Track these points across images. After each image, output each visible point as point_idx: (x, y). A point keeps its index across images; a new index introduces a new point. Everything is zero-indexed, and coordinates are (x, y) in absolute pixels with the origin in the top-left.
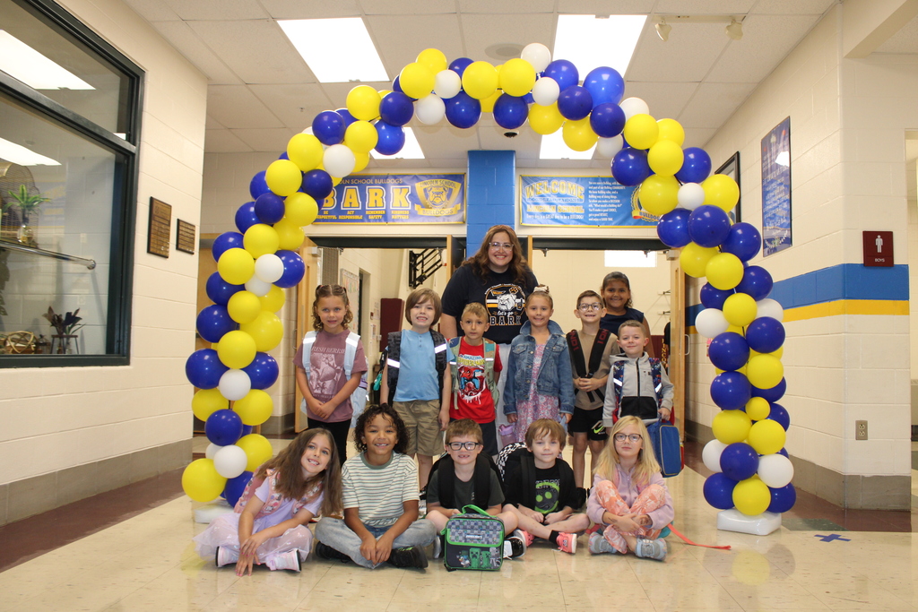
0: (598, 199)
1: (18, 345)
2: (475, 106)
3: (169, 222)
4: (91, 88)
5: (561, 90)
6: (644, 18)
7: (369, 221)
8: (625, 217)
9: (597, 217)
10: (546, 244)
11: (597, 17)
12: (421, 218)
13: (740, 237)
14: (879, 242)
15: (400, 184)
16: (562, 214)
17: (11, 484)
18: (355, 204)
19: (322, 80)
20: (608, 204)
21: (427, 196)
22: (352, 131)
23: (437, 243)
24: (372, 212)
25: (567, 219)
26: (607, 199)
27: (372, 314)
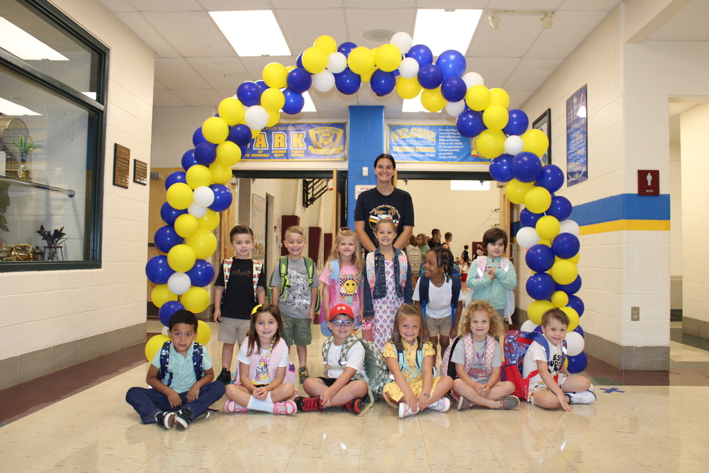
0: (446, 142)
1: (20, 254)
2: (358, 78)
3: (129, 161)
4: (67, 59)
5: (420, 67)
6: (481, 12)
7: (274, 158)
8: (466, 155)
9: (445, 156)
10: (407, 175)
11: (446, 11)
12: (314, 156)
13: (549, 175)
14: (649, 178)
15: (297, 131)
16: (419, 153)
17: (20, 356)
18: (264, 145)
19: (240, 55)
20: (453, 145)
21: (318, 139)
22: (266, 96)
23: (327, 174)
24: (276, 152)
25: (423, 157)
26: (453, 142)
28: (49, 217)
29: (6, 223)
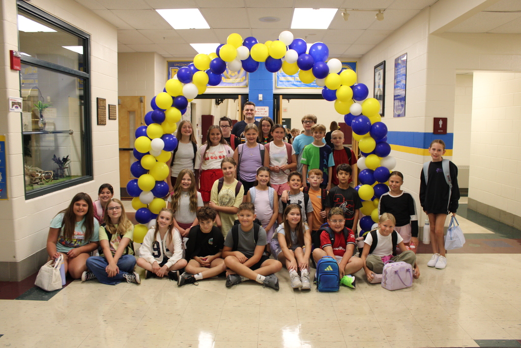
2: (257, 64)
3: (105, 107)
5: (299, 56)
6: (336, 10)
10: (288, 97)
12: (225, 84)
14: (441, 123)
16: (297, 81)
21: (228, 72)
22: (196, 76)
23: (234, 96)
25: (300, 84)
27: (197, 125)
28: (57, 148)
29: (30, 152)
